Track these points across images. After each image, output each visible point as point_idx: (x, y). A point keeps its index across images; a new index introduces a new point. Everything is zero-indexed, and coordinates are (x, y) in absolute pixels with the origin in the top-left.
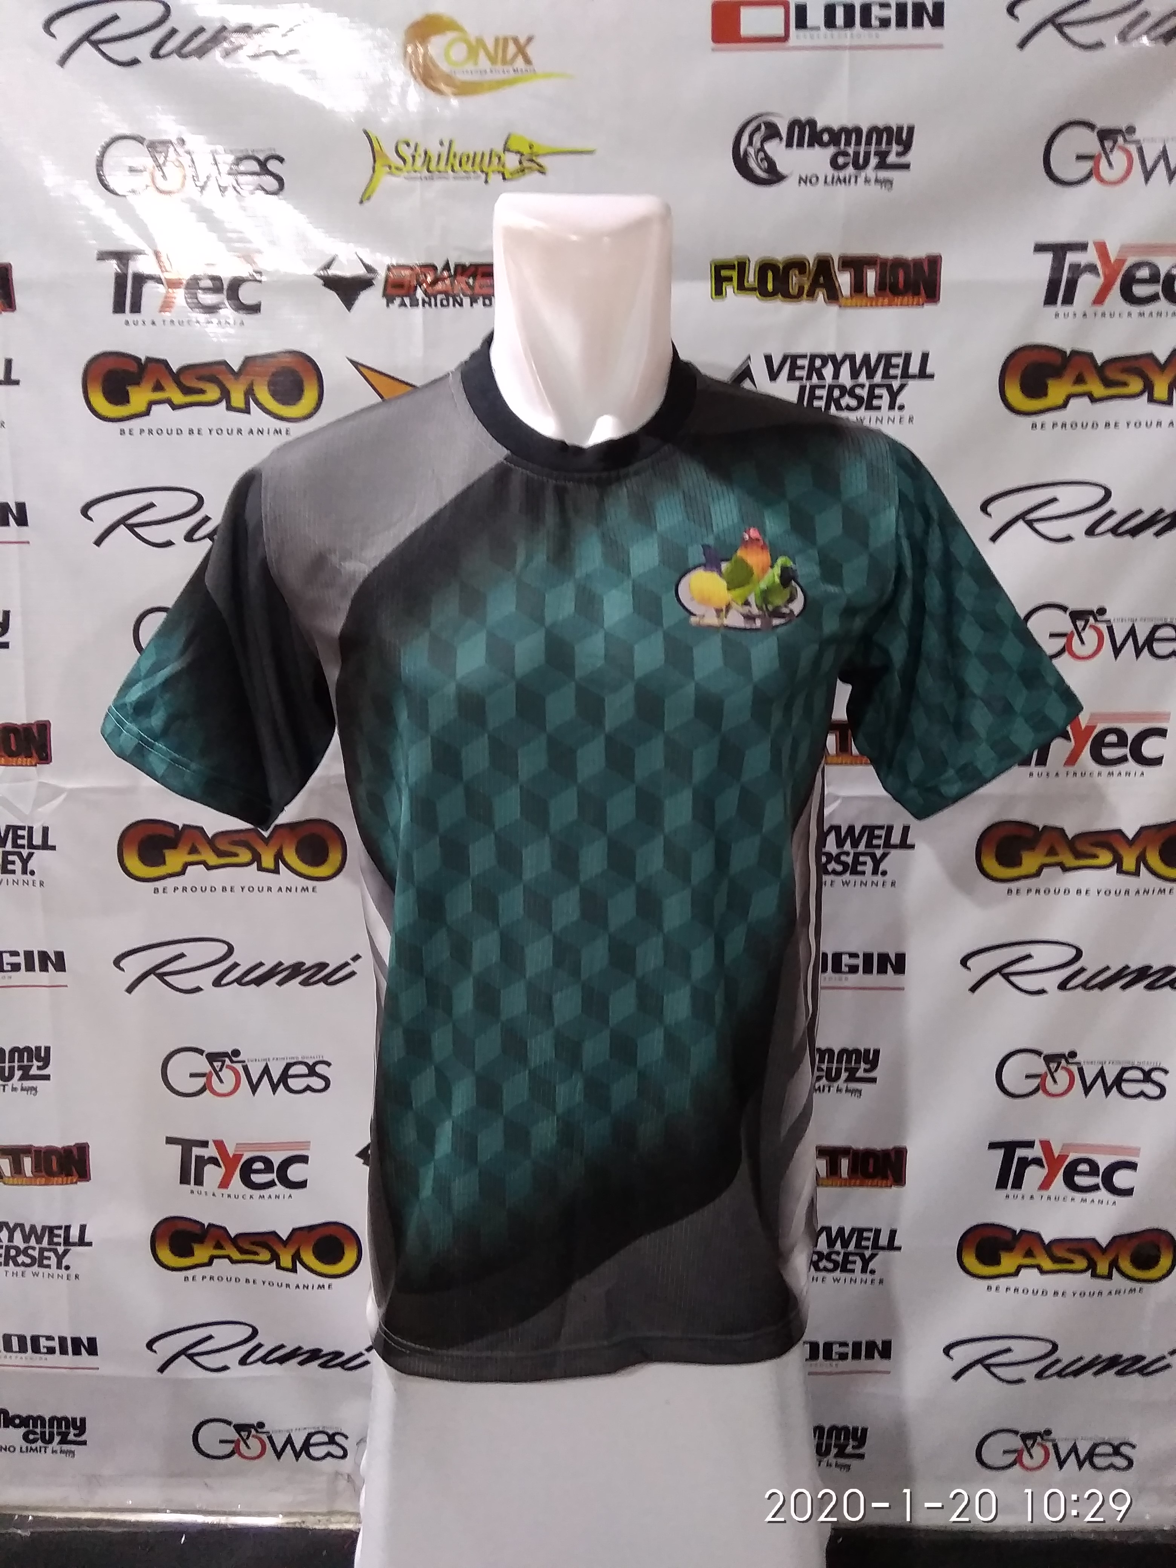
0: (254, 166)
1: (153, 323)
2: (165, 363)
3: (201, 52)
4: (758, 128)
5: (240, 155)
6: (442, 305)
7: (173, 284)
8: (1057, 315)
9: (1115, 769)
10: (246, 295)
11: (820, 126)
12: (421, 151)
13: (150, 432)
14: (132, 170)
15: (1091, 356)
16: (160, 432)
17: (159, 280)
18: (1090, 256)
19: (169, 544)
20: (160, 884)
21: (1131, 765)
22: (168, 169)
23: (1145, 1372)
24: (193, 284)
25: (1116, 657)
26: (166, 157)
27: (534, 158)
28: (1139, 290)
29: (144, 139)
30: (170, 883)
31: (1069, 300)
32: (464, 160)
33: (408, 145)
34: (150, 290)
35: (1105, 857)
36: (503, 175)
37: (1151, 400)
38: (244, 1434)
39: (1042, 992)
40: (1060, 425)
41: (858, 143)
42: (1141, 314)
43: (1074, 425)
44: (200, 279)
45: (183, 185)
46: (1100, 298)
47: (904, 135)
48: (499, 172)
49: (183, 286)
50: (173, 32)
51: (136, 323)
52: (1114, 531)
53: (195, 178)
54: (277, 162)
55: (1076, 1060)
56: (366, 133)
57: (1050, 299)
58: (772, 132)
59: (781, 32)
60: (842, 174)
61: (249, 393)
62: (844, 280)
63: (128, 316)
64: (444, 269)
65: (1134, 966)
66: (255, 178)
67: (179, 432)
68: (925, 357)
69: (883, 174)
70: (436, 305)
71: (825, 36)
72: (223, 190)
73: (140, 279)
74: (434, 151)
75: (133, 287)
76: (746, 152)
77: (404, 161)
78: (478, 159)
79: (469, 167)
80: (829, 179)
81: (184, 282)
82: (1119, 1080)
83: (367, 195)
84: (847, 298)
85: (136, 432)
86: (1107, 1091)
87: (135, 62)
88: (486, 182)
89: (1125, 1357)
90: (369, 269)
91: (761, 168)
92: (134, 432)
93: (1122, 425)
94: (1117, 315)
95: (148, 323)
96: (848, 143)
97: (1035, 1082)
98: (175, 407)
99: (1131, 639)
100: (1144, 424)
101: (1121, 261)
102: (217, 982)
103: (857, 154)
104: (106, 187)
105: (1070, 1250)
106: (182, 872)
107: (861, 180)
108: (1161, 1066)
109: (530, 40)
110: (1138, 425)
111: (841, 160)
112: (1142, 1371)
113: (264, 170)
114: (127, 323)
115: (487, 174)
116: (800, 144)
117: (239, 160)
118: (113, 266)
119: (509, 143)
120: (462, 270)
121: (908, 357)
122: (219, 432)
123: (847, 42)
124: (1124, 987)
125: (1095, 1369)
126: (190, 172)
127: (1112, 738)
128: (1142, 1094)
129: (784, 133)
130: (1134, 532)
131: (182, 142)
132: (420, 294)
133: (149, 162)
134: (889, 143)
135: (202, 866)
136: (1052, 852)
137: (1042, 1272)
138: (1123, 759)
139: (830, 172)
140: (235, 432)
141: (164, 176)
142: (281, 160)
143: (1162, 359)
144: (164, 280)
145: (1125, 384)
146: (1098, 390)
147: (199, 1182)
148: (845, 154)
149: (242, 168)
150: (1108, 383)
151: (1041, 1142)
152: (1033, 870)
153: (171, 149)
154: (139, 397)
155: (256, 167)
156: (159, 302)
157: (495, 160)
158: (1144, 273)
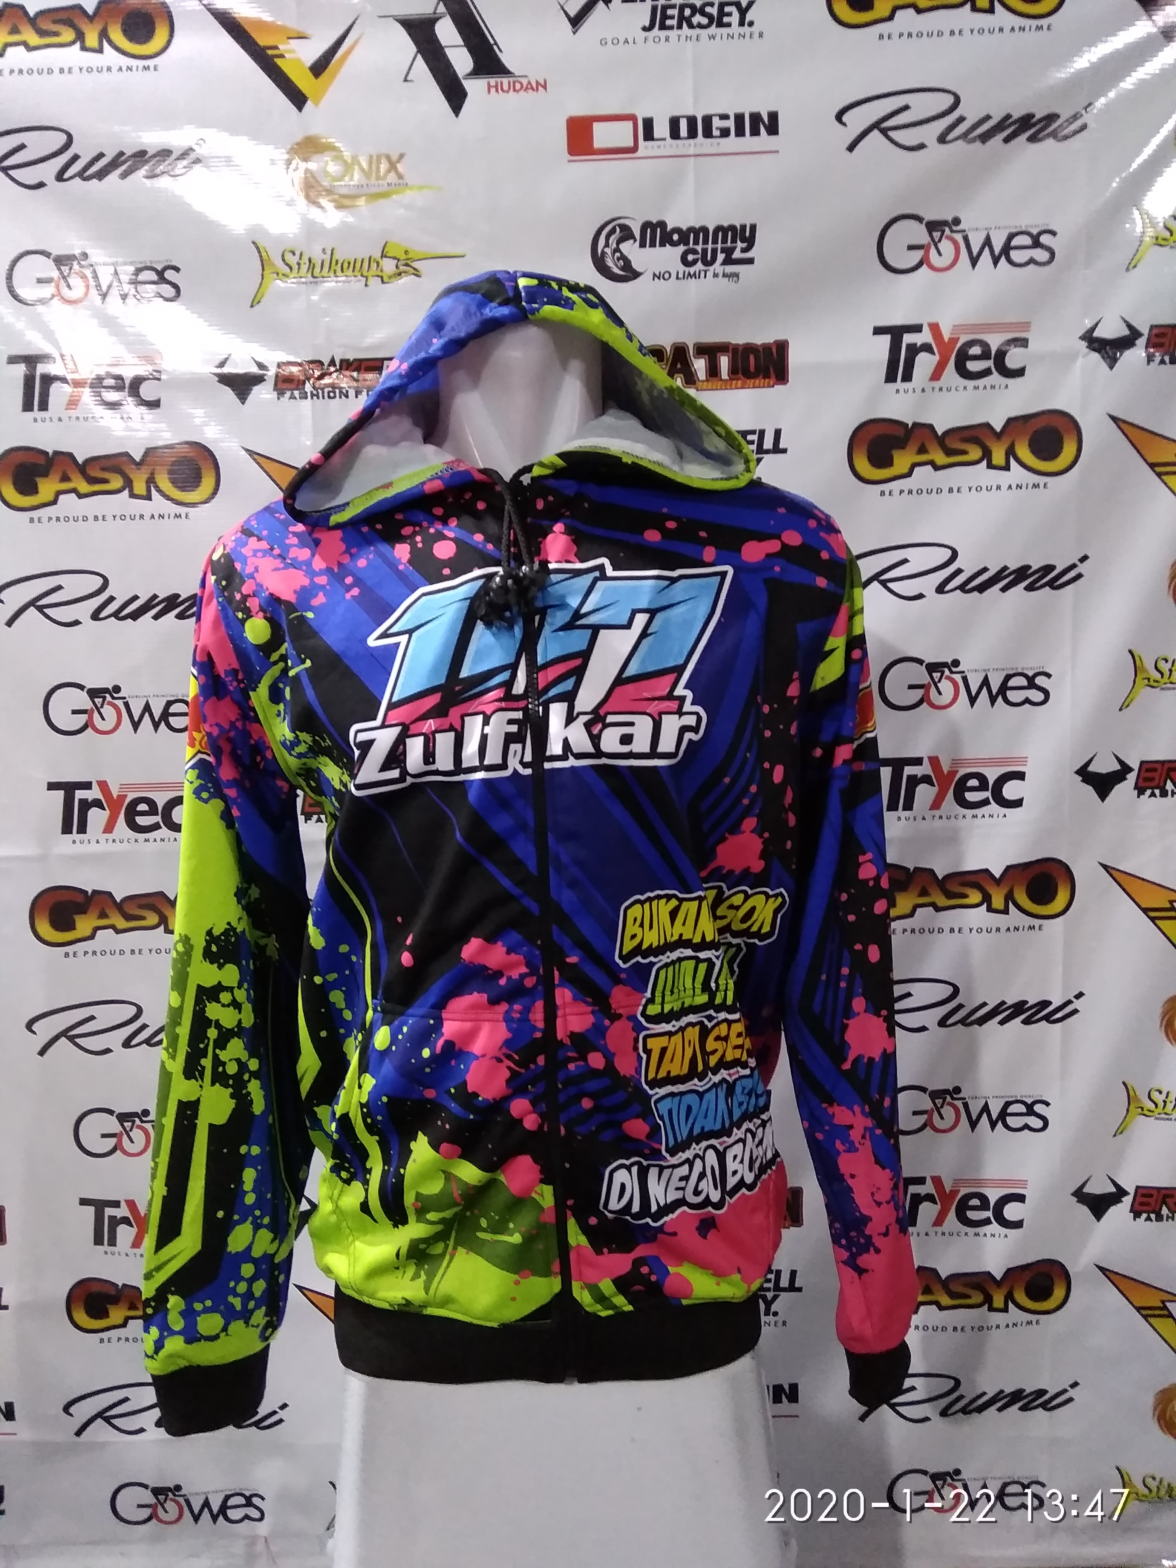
0: (152, 276)
1: (60, 420)
2: (71, 456)
3: (101, 175)
4: (613, 231)
5: (140, 266)
6: (329, 397)
7: (78, 384)
8: (898, 391)
9: (979, 812)
10: (147, 391)
11: (669, 228)
12: (305, 259)
13: (58, 519)
14: (40, 281)
15: (931, 427)
16: (67, 519)
17: (64, 380)
18: (924, 337)
19: (77, 623)
20: (70, 949)
21: (994, 807)
22: (74, 280)
23: (1049, 1406)
24: (98, 384)
25: (972, 706)
26: (71, 269)
27: (409, 262)
28: (973, 366)
29: (50, 254)
30: (79, 947)
31: (908, 377)
32: (345, 265)
33: (294, 254)
34: (55, 389)
35: (975, 897)
36: (382, 278)
37: (990, 466)
38: (162, 1498)
39: (923, 1029)
40: (906, 492)
41: (706, 242)
42: (976, 388)
43: (920, 492)
44: (103, 379)
45: (86, 294)
46: (936, 375)
47: (747, 234)
48: (378, 276)
49: (88, 385)
50: (76, 158)
51: (43, 420)
52: (962, 588)
53: (98, 286)
54: (172, 271)
55: (961, 1095)
56: (254, 243)
57: (891, 378)
58: (626, 234)
59: (630, 143)
60: (692, 270)
61: (151, 481)
62: (700, 365)
63: (36, 413)
64: (329, 365)
65: (1010, 1002)
66: (153, 286)
67: (85, 519)
68: (778, 433)
69: (730, 269)
70: (323, 397)
71: (671, 146)
72: (124, 297)
73: (48, 380)
74: (317, 259)
75: (41, 387)
76: (603, 252)
77: (291, 268)
78: (358, 265)
79: (350, 273)
80: (681, 276)
81: (89, 381)
82: (1003, 1114)
83: (256, 301)
84: (703, 381)
85: (45, 520)
86: (993, 1125)
87: (41, 185)
88: (366, 285)
89: (1028, 1391)
90: (261, 366)
91: (617, 266)
92: (43, 520)
93: (965, 490)
94: (953, 389)
95: (55, 419)
96: (696, 242)
97: (923, 1119)
98: (81, 496)
99: (985, 688)
100: (984, 488)
101: (954, 341)
102: (127, 1044)
103: (705, 251)
104: (16, 297)
105: (966, 1285)
106: (92, 937)
107: (710, 274)
108: (1043, 1098)
109: (401, 156)
110: (979, 489)
111: (690, 257)
112: (1044, 1406)
113: (162, 278)
114: (35, 420)
115: (367, 278)
116: (653, 245)
117: (138, 271)
118: (21, 369)
119: (386, 249)
120: (346, 365)
121: (762, 433)
122: (123, 517)
123: (691, 152)
124: (1002, 1023)
125: (999, 1404)
126: (92, 282)
127: (973, 783)
128: (1026, 1127)
129: (637, 234)
130: (982, 588)
131: (85, 256)
132: (308, 387)
133: (55, 274)
134: (734, 241)
135: (111, 930)
136: (924, 893)
137: (941, 1308)
138: (985, 802)
139: (682, 268)
140: (138, 517)
141: (69, 286)
142: (177, 270)
143: (998, 428)
144: (70, 382)
145: (964, 452)
146: (941, 458)
147: (113, 1242)
148: (695, 252)
149: (141, 277)
150: (949, 452)
151: (933, 1178)
152: (908, 911)
153: (75, 263)
154: (47, 487)
155: (154, 277)
156: (66, 400)
157: (374, 266)
158: (976, 350)
